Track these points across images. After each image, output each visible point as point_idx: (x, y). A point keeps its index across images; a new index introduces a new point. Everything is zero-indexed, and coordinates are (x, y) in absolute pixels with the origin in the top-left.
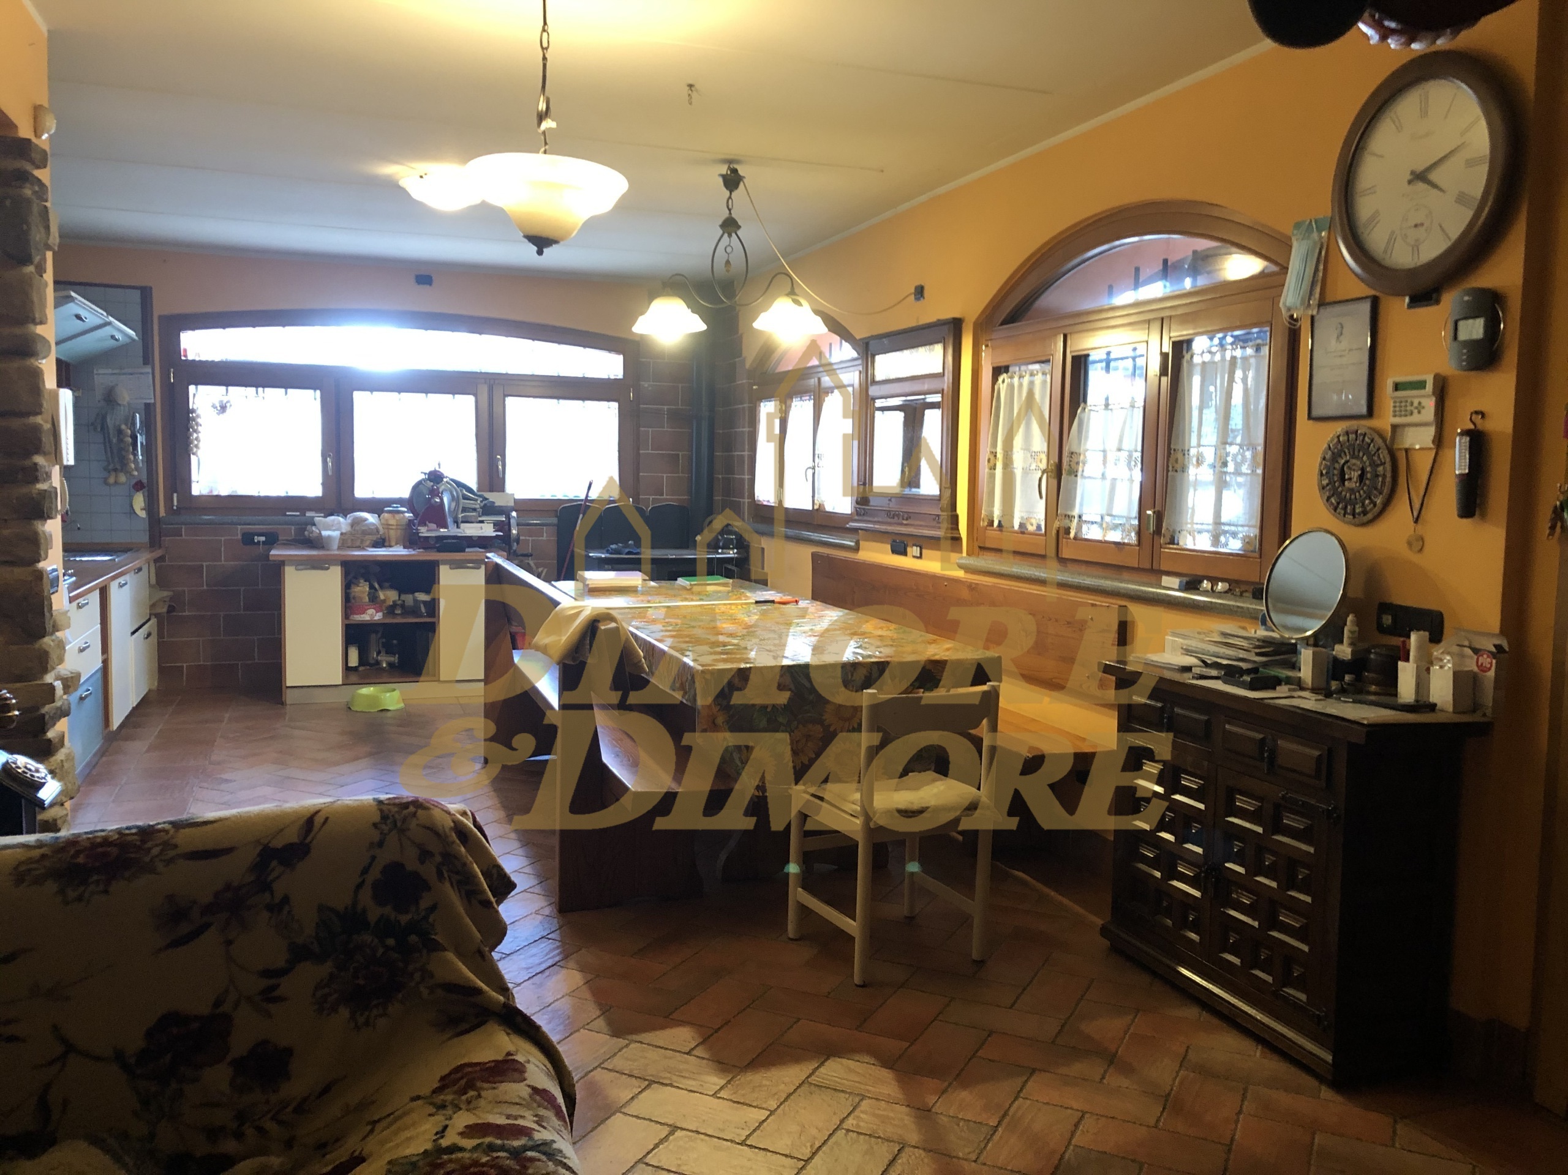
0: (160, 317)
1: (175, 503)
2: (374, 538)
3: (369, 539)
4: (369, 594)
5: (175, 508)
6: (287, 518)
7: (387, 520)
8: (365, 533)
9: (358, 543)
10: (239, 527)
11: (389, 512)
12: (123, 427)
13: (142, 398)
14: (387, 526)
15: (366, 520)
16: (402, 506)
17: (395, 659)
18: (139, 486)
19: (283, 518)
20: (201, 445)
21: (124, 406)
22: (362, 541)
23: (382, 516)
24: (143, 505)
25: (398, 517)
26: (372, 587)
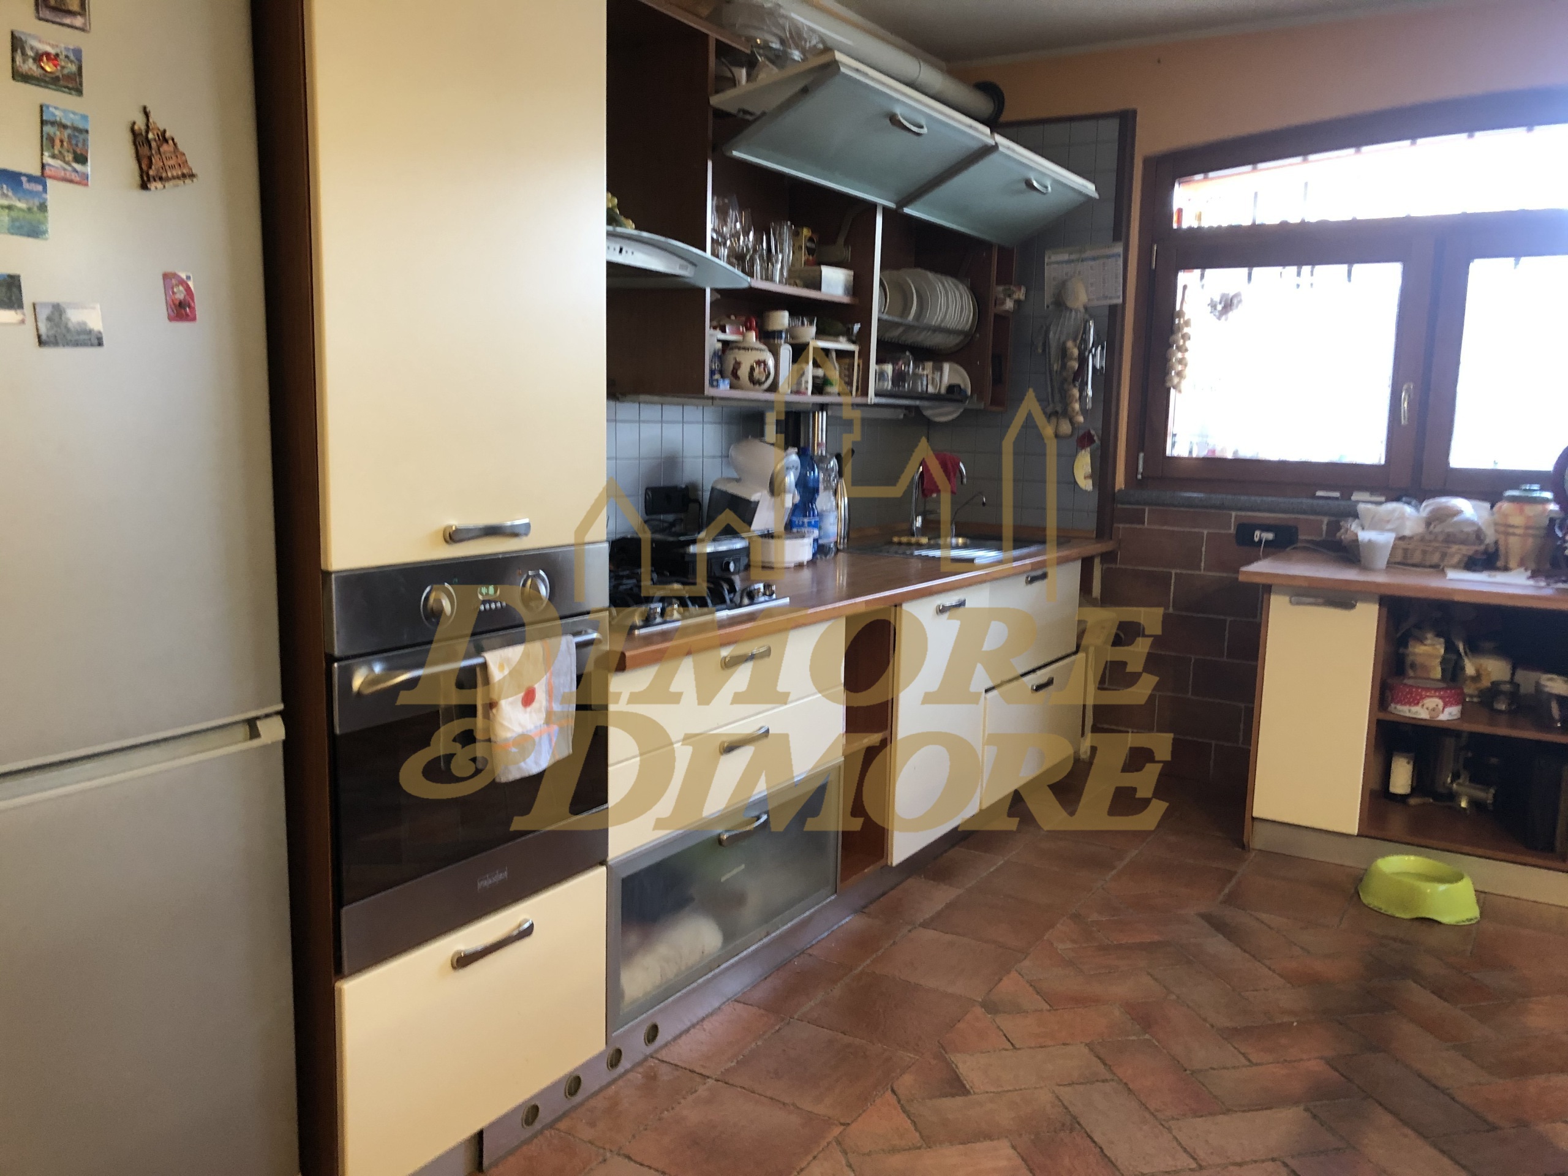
0: (1147, 161)
1: (1141, 469)
2: (1467, 550)
3: (1459, 552)
4: (1444, 662)
5: (1139, 477)
6: (1315, 502)
7: (1506, 516)
8: (1450, 539)
9: (1435, 558)
10: (1234, 514)
11: (1513, 499)
12: (1070, 344)
13: (1106, 297)
14: (1504, 528)
15: (1459, 512)
16: (1542, 489)
17: (1487, 796)
18: (1085, 440)
19: (1310, 501)
20: (1188, 372)
21: (1077, 311)
22: (1444, 555)
23: (1498, 505)
24: (1088, 469)
25: (1531, 510)
26: (1450, 647)
